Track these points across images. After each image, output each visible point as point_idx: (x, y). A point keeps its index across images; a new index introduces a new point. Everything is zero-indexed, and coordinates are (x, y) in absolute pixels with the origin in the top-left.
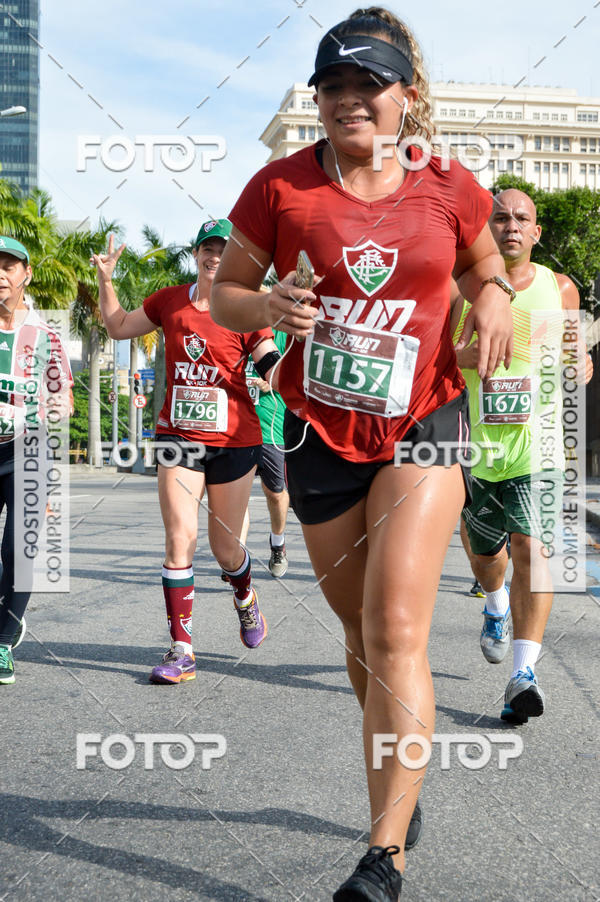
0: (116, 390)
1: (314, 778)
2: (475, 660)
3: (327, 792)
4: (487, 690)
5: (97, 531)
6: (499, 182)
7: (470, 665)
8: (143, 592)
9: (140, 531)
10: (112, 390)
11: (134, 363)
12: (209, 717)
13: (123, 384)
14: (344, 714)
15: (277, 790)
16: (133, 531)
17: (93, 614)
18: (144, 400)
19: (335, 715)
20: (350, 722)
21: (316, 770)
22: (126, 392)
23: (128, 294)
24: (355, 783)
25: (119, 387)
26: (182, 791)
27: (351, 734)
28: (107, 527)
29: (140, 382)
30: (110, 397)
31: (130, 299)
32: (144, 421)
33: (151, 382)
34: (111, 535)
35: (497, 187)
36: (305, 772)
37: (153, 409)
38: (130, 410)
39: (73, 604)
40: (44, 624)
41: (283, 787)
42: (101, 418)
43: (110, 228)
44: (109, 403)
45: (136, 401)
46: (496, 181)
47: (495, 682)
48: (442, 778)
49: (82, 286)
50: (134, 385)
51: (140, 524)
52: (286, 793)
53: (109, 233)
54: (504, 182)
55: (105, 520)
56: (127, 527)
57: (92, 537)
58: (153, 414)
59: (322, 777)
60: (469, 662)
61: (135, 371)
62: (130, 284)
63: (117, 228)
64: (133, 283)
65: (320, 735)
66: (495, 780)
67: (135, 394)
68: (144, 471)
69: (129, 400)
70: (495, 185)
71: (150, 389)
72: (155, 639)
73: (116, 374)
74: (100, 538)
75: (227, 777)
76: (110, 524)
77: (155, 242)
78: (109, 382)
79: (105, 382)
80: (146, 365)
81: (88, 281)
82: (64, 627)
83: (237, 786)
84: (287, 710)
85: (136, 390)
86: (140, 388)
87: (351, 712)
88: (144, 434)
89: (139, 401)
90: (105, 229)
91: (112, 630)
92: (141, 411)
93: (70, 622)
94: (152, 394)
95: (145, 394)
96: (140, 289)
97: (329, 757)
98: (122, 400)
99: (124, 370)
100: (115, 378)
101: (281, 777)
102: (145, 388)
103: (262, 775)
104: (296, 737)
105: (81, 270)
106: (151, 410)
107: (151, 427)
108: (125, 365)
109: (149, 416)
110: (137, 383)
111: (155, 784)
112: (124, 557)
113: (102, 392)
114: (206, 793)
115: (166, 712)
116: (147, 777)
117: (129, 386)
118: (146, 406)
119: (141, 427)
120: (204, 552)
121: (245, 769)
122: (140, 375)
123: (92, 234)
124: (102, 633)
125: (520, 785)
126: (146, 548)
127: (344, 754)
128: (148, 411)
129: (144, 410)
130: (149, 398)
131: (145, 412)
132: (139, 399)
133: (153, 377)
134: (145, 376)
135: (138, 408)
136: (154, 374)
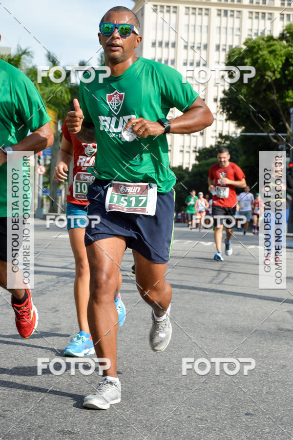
1: (147, 426)
2: (258, 350)
3: (155, 435)
4: (265, 371)
6: (287, 29)
7: (254, 353)
8: (38, 298)
12: (78, 383)
14: (168, 383)
15: (121, 433)
17: (4, 312)
18: (44, 169)
19: (162, 384)
20: (173, 389)
21: (147, 420)
24: (173, 429)
26: (58, 432)
27: (172, 397)
29: (42, 157)
32: (44, 183)
33: (49, 157)
35: (285, 32)
36: (141, 422)
37: (50, 176)
41: (125, 431)
43: (24, 53)
45: (39, 170)
46: (285, 28)
47: (270, 365)
48: (231, 428)
50: (37, 159)
52: (127, 435)
53: (24, 56)
54: (290, 29)
58: (49, 179)
59: (151, 425)
60: (254, 351)
63: (28, 52)
65: (152, 397)
66: (267, 431)
67: (38, 165)
68: (42, 217)
70: (284, 30)
71: (48, 162)
75: (89, 423)
77: (54, 62)
83: (95, 430)
84: (131, 380)
85: (39, 162)
86: (42, 161)
87: (174, 383)
88: (43, 192)
89: (41, 170)
90: (20, 53)
92: (42, 176)
94: (50, 165)
95: (45, 165)
97: (157, 412)
101: (124, 424)
102: (45, 160)
103: (112, 422)
104: (136, 398)
106: (48, 177)
107: (48, 187)
109: (47, 180)
110: (39, 158)
111: (40, 427)
114: (74, 433)
115: (50, 379)
116: (36, 422)
117: (34, 160)
118: (46, 173)
119: (41, 187)
121: (101, 418)
123: (12, 56)
124: (10, 325)
125: (283, 434)
127: (167, 411)
128: (46, 176)
129: (44, 176)
130: (47, 168)
131: (45, 178)
132: (40, 168)
133: (50, 154)
134: (45, 153)
135: (40, 175)
136: (51, 152)
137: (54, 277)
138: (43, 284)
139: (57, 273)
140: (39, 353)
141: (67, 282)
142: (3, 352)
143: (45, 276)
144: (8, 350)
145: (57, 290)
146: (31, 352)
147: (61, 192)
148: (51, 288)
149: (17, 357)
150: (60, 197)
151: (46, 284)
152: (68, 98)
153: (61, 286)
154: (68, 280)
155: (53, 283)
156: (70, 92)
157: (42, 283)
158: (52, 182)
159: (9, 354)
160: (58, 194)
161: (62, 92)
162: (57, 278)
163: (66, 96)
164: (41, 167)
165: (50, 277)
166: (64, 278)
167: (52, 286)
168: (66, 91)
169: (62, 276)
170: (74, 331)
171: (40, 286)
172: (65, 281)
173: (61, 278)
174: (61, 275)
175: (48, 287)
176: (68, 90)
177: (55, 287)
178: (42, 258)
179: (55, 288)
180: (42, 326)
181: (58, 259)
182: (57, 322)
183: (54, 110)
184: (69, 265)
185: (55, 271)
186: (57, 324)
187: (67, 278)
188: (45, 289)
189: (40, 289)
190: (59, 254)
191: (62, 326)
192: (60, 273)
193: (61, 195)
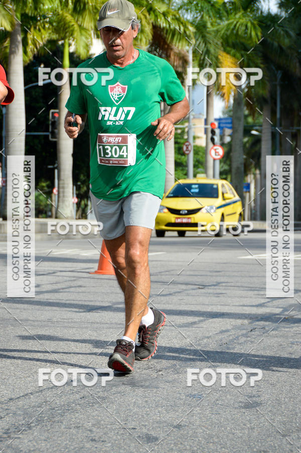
0: (191, 140)
5: (172, 291)
9: (218, 291)
10: (187, 140)
11: (210, 112)
13: (199, 135)
16: (210, 291)
17: (170, 379)
18: (221, 151)
22: (202, 142)
23: (204, 37)
25: (194, 138)
28: (184, 287)
29: (217, 131)
30: (185, 148)
31: (206, 42)
32: (221, 173)
33: (228, 131)
34: (188, 295)
37: (231, 161)
38: (206, 161)
39: (149, 368)
40: (119, 389)
42: (176, 170)
44: (183, 154)
45: (213, 152)
49: (156, 28)
50: (210, 135)
51: (218, 284)
55: (181, 279)
56: (204, 286)
57: (167, 298)
58: (230, 165)
61: (211, 120)
62: (205, 26)
64: (209, 25)
67: (211, 145)
69: (205, 151)
71: (227, 139)
72: (236, 405)
73: (191, 124)
74: (175, 299)
76: (187, 284)
78: (183, 132)
79: (179, 131)
80: (224, 113)
81: (162, 23)
82: (140, 391)
85: (213, 140)
86: (217, 139)
89: (217, 152)
91: (190, 396)
92: (217, 162)
93: (147, 387)
94: (230, 144)
95: (223, 145)
96: (217, 31)
98: (197, 150)
99: (199, 118)
100: (190, 128)
102: (222, 137)
105: (154, 11)
106: (228, 162)
107: (228, 179)
108: (200, 114)
109: (226, 167)
110: (213, 132)
112: (202, 318)
113: (176, 143)
117: (204, 136)
118: (223, 157)
120: (287, 313)
122: (216, 124)
126: (226, 310)
128: (225, 162)
129: (221, 162)
130: (226, 149)
131: (222, 164)
132: (215, 150)
133: (230, 125)
134: (221, 125)
135: (214, 160)
136: (232, 123)
137: (246, 322)
138: (229, 333)
139: (249, 315)
140: (228, 443)
141: (267, 328)
142: (173, 442)
143: (231, 320)
144: (180, 438)
145: (252, 342)
146: (216, 440)
147: (248, 186)
148: (242, 340)
149: (195, 448)
150: (248, 194)
151: (233, 332)
152: (257, 35)
153: (258, 335)
154: (268, 326)
155: (244, 332)
156: (260, 26)
157: (227, 331)
158: (234, 170)
159: (181, 444)
160: (245, 190)
161: (246, 26)
162: (250, 323)
163: (253, 33)
164: (215, 147)
165: (239, 322)
166: (262, 323)
167: (243, 335)
168: (252, 24)
169: (258, 320)
170: (283, 406)
171: (225, 335)
172: (264, 328)
173: (257, 323)
174: (257, 318)
175: (237, 337)
176: (255, 22)
177: (247, 337)
178: (224, 292)
179: (249, 339)
180: (231, 399)
181: (251, 293)
182: (254, 393)
183: (234, 56)
184: (269, 302)
185: (247, 312)
186: (254, 396)
187: (267, 323)
188: (232, 341)
189: (224, 341)
190: (251, 286)
191: (263, 399)
192: (254, 315)
193: (249, 192)
